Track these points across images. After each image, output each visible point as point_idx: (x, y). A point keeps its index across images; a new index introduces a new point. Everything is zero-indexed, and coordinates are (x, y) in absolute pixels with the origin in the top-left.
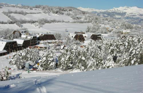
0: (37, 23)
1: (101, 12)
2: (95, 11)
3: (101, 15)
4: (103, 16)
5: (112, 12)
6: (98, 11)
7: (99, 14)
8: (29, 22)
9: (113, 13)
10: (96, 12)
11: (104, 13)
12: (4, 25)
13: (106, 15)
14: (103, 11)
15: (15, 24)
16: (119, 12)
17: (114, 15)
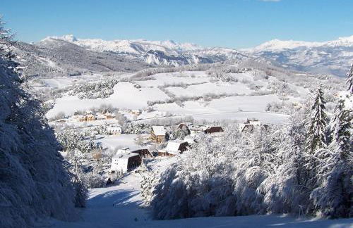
0: (202, 100)
1: (314, 48)
2: (303, 45)
3: (315, 54)
4: (319, 54)
5: (335, 47)
6: (309, 45)
7: (310, 50)
8: (192, 99)
9: (338, 47)
10: (304, 48)
11: (320, 49)
12: (161, 105)
13: (323, 53)
14: (319, 44)
15: (174, 103)
16: (350, 46)
17: (340, 51)
